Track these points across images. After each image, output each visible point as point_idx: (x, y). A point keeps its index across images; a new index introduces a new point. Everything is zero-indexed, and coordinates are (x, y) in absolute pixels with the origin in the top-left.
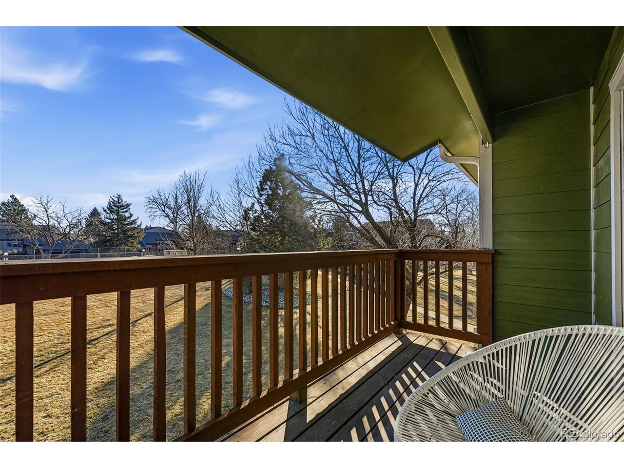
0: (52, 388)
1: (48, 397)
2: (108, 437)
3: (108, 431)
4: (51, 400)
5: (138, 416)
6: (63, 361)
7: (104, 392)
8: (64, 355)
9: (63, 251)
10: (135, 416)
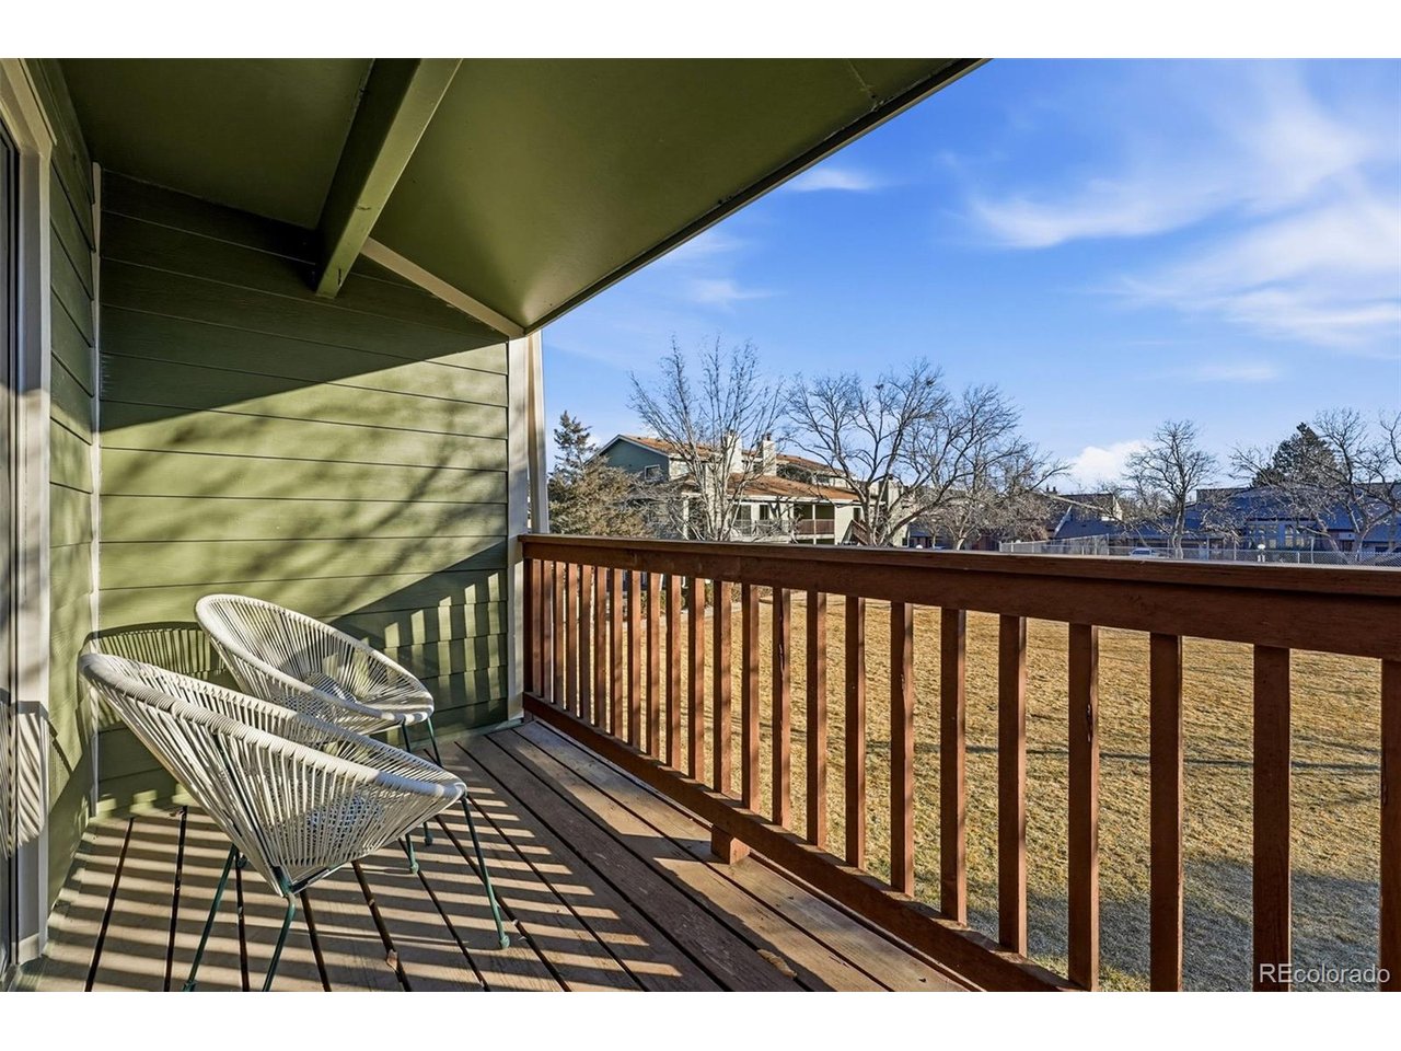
0: (1137, 802)
1: (1118, 811)
2: (1129, 941)
3: (1138, 931)
4: (1116, 819)
5: (1220, 963)
6: (1197, 773)
7: (1208, 868)
8: (1209, 762)
9: (1390, 545)
10: (1213, 957)
